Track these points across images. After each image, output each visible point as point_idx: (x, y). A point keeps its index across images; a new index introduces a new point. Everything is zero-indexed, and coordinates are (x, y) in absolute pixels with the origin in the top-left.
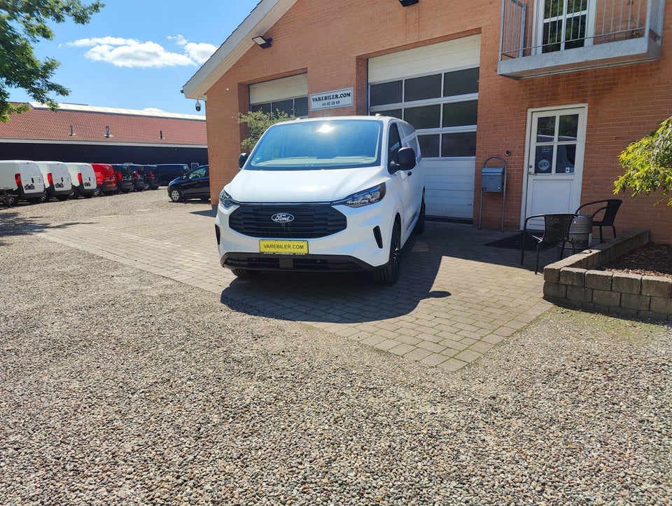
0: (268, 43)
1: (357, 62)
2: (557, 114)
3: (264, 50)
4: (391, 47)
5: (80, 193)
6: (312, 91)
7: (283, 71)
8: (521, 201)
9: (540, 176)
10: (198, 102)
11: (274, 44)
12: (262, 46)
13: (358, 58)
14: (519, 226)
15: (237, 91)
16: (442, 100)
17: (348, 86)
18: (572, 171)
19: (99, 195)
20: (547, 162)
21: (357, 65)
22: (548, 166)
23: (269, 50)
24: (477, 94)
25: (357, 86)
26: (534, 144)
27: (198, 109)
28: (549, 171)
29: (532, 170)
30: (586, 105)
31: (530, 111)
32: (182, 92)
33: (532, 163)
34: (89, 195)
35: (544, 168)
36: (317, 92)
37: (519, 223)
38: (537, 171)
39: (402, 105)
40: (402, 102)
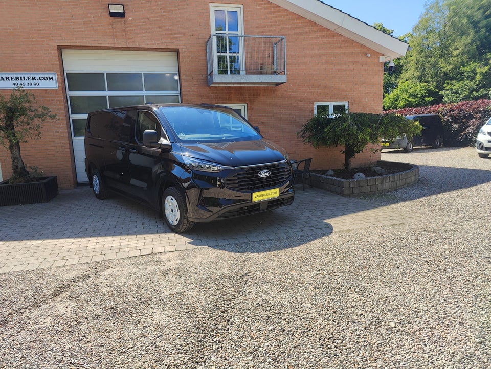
1: (58, 50)
4: (99, 45)
13: (58, 46)
16: (144, 93)
17: (50, 70)
21: (58, 53)
25: (60, 72)
36: (3, 71)
39: (107, 93)
40: (105, 90)
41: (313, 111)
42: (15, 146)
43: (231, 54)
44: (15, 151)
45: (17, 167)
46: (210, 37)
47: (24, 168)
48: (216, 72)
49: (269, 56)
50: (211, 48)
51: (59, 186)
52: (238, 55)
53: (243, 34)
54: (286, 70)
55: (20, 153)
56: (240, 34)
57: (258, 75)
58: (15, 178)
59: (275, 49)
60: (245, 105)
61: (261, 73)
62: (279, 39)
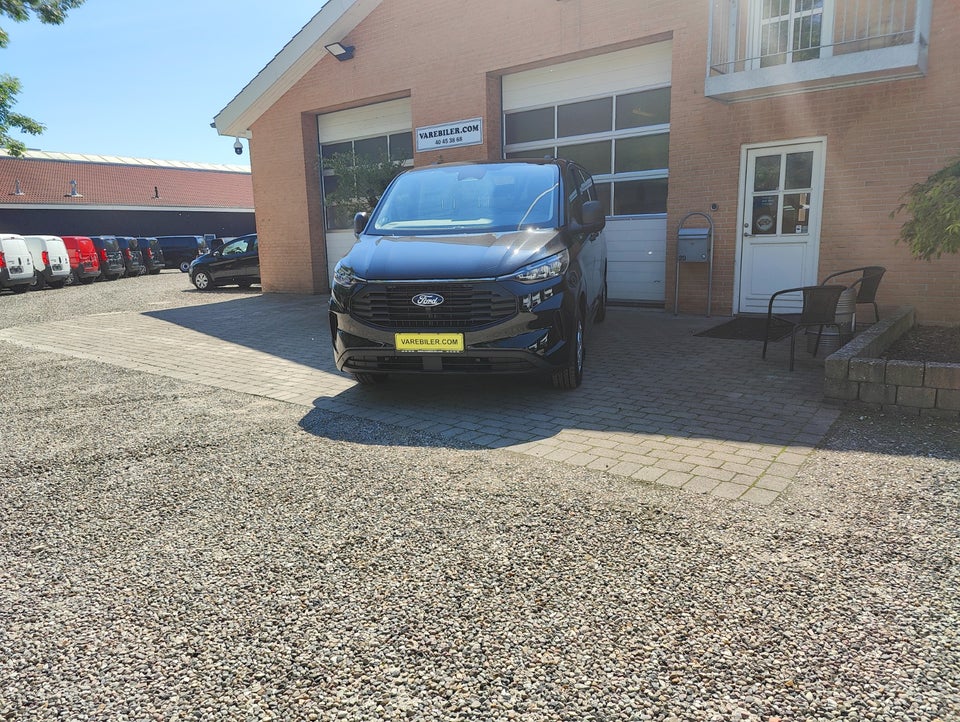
0: (349, 53)
1: (488, 80)
2: (784, 152)
3: (342, 64)
4: (539, 59)
5: (47, 280)
6: (417, 124)
7: (372, 95)
8: (733, 273)
9: (760, 238)
10: (238, 141)
11: (357, 54)
12: (340, 58)
13: (489, 75)
14: (731, 309)
15: (300, 124)
16: (613, 134)
17: (475, 115)
18: (805, 231)
19: (73, 284)
20: (769, 218)
21: (487, 85)
22: (771, 224)
23: (349, 63)
24: (668, 125)
25: (488, 116)
26: (751, 194)
27: (239, 151)
28: (773, 231)
29: (749, 230)
30: (824, 139)
31: (744, 147)
32: (213, 125)
33: (749, 220)
34: (59, 283)
35: (765, 227)
36: (427, 124)
37: (731, 304)
38: (756, 231)
39: (556, 142)
40: (554, 137)
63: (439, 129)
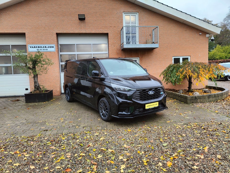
6: (29, 43)
13: (57, 34)
17: (53, 43)
36: (33, 44)
39: (76, 53)
40: (75, 52)
41: (172, 61)
42: (36, 76)
43: (132, 35)
44: (36, 79)
45: (36, 86)
46: (123, 28)
47: (39, 86)
48: (125, 43)
49: (150, 35)
50: (123, 32)
51: (53, 94)
52: (135, 35)
53: (138, 26)
54: (158, 42)
55: (37, 80)
56: (137, 26)
57: (145, 44)
58: (35, 91)
59: (153, 32)
60: (139, 58)
61: (146, 43)
62: (155, 27)
63: (39, 46)
